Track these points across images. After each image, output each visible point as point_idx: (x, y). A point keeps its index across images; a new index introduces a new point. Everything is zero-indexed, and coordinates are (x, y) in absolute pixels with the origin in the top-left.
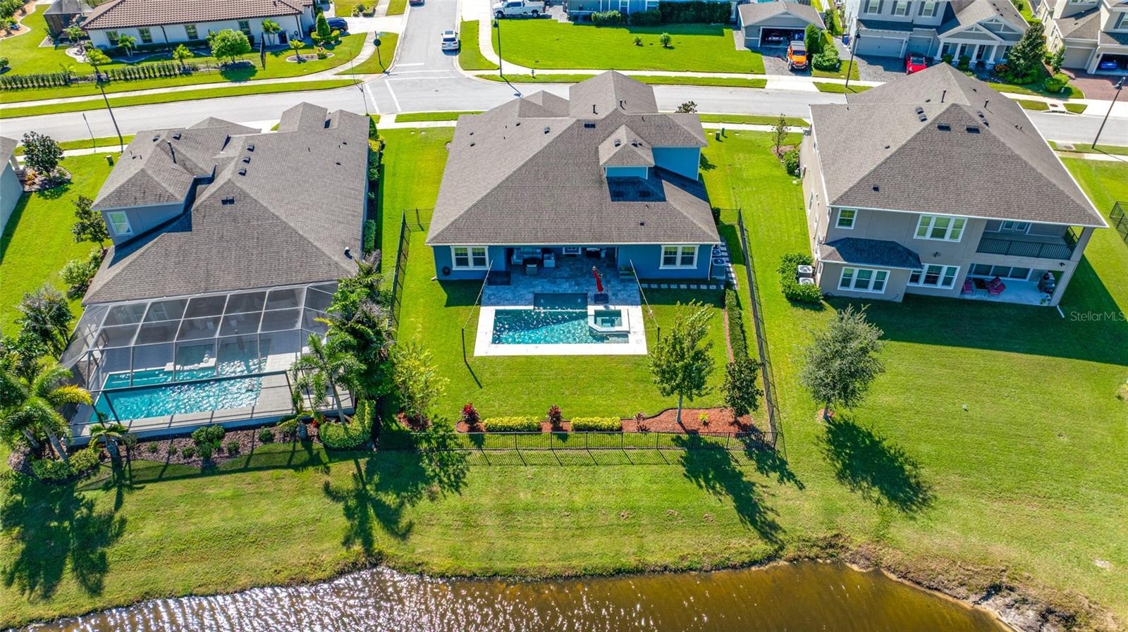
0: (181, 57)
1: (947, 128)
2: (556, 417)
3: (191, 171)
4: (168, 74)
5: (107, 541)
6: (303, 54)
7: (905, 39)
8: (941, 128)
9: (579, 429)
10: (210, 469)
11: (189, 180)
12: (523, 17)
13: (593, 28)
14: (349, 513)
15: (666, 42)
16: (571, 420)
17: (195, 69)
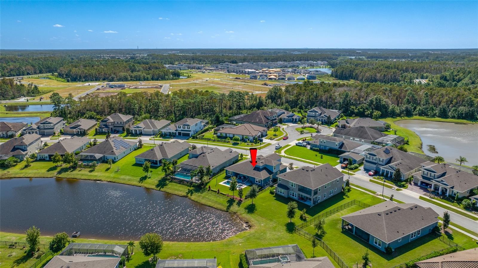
0: (228, 140)
1: (303, 170)
2: (219, 191)
3: (203, 151)
4: (225, 142)
5: (165, 186)
6: (249, 143)
7: (375, 167)
8: (303, 169)
9: (221, 193)
10: (180, 183)
11: (202, 152)
12: (301, 146)
13: (312, 151)
14: (188, 191)
15: (322, 156)
16: (220, 192)
17: (229, 142)
